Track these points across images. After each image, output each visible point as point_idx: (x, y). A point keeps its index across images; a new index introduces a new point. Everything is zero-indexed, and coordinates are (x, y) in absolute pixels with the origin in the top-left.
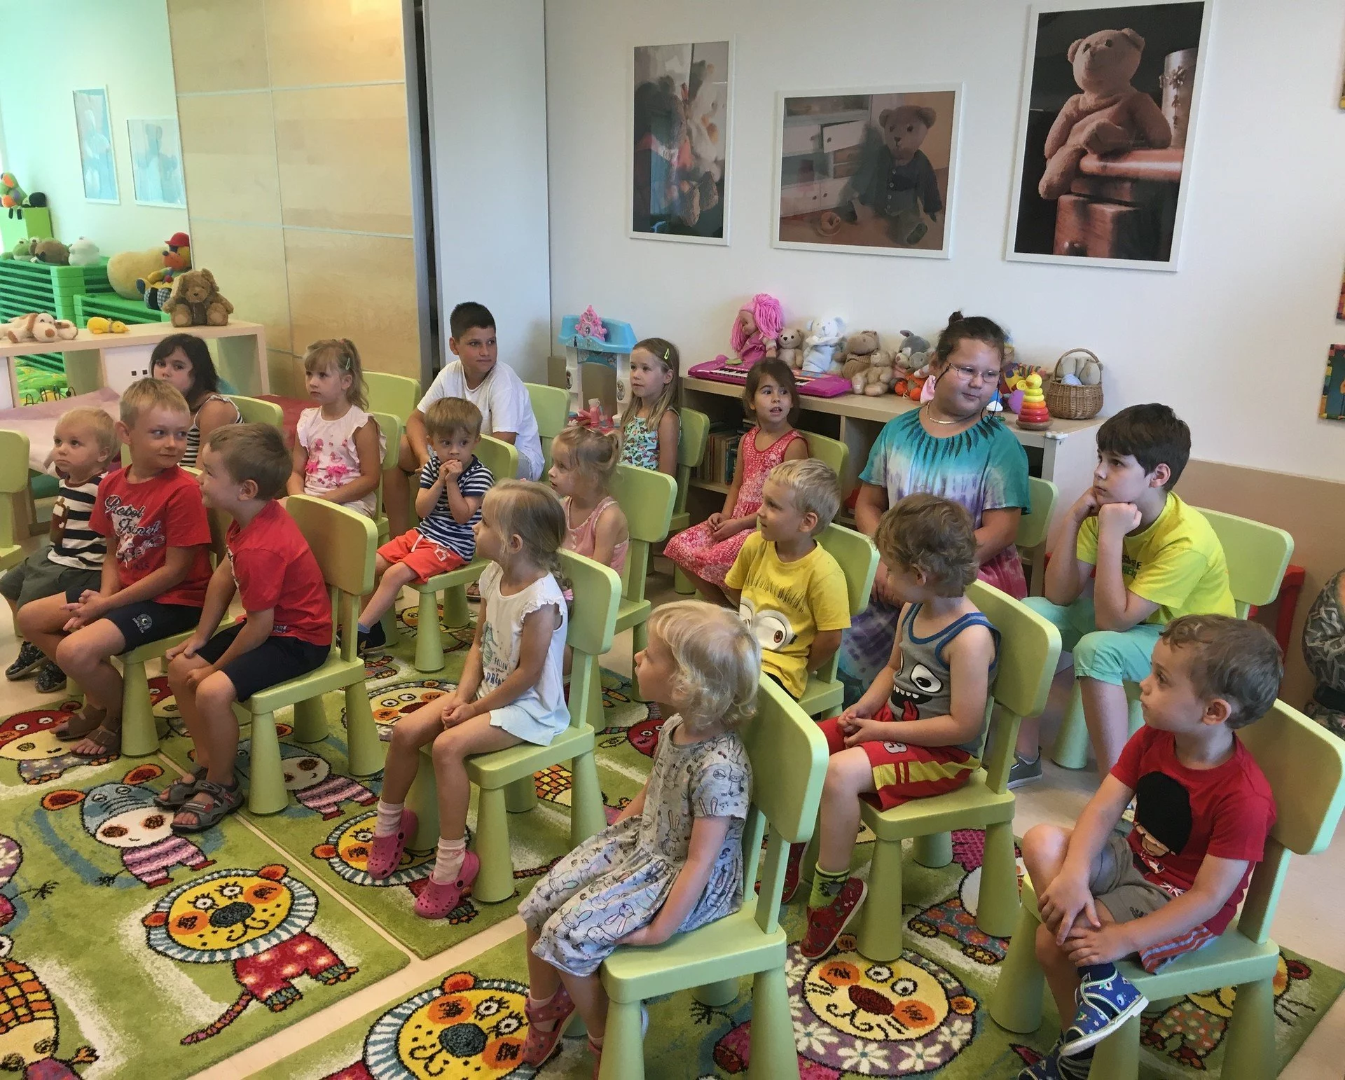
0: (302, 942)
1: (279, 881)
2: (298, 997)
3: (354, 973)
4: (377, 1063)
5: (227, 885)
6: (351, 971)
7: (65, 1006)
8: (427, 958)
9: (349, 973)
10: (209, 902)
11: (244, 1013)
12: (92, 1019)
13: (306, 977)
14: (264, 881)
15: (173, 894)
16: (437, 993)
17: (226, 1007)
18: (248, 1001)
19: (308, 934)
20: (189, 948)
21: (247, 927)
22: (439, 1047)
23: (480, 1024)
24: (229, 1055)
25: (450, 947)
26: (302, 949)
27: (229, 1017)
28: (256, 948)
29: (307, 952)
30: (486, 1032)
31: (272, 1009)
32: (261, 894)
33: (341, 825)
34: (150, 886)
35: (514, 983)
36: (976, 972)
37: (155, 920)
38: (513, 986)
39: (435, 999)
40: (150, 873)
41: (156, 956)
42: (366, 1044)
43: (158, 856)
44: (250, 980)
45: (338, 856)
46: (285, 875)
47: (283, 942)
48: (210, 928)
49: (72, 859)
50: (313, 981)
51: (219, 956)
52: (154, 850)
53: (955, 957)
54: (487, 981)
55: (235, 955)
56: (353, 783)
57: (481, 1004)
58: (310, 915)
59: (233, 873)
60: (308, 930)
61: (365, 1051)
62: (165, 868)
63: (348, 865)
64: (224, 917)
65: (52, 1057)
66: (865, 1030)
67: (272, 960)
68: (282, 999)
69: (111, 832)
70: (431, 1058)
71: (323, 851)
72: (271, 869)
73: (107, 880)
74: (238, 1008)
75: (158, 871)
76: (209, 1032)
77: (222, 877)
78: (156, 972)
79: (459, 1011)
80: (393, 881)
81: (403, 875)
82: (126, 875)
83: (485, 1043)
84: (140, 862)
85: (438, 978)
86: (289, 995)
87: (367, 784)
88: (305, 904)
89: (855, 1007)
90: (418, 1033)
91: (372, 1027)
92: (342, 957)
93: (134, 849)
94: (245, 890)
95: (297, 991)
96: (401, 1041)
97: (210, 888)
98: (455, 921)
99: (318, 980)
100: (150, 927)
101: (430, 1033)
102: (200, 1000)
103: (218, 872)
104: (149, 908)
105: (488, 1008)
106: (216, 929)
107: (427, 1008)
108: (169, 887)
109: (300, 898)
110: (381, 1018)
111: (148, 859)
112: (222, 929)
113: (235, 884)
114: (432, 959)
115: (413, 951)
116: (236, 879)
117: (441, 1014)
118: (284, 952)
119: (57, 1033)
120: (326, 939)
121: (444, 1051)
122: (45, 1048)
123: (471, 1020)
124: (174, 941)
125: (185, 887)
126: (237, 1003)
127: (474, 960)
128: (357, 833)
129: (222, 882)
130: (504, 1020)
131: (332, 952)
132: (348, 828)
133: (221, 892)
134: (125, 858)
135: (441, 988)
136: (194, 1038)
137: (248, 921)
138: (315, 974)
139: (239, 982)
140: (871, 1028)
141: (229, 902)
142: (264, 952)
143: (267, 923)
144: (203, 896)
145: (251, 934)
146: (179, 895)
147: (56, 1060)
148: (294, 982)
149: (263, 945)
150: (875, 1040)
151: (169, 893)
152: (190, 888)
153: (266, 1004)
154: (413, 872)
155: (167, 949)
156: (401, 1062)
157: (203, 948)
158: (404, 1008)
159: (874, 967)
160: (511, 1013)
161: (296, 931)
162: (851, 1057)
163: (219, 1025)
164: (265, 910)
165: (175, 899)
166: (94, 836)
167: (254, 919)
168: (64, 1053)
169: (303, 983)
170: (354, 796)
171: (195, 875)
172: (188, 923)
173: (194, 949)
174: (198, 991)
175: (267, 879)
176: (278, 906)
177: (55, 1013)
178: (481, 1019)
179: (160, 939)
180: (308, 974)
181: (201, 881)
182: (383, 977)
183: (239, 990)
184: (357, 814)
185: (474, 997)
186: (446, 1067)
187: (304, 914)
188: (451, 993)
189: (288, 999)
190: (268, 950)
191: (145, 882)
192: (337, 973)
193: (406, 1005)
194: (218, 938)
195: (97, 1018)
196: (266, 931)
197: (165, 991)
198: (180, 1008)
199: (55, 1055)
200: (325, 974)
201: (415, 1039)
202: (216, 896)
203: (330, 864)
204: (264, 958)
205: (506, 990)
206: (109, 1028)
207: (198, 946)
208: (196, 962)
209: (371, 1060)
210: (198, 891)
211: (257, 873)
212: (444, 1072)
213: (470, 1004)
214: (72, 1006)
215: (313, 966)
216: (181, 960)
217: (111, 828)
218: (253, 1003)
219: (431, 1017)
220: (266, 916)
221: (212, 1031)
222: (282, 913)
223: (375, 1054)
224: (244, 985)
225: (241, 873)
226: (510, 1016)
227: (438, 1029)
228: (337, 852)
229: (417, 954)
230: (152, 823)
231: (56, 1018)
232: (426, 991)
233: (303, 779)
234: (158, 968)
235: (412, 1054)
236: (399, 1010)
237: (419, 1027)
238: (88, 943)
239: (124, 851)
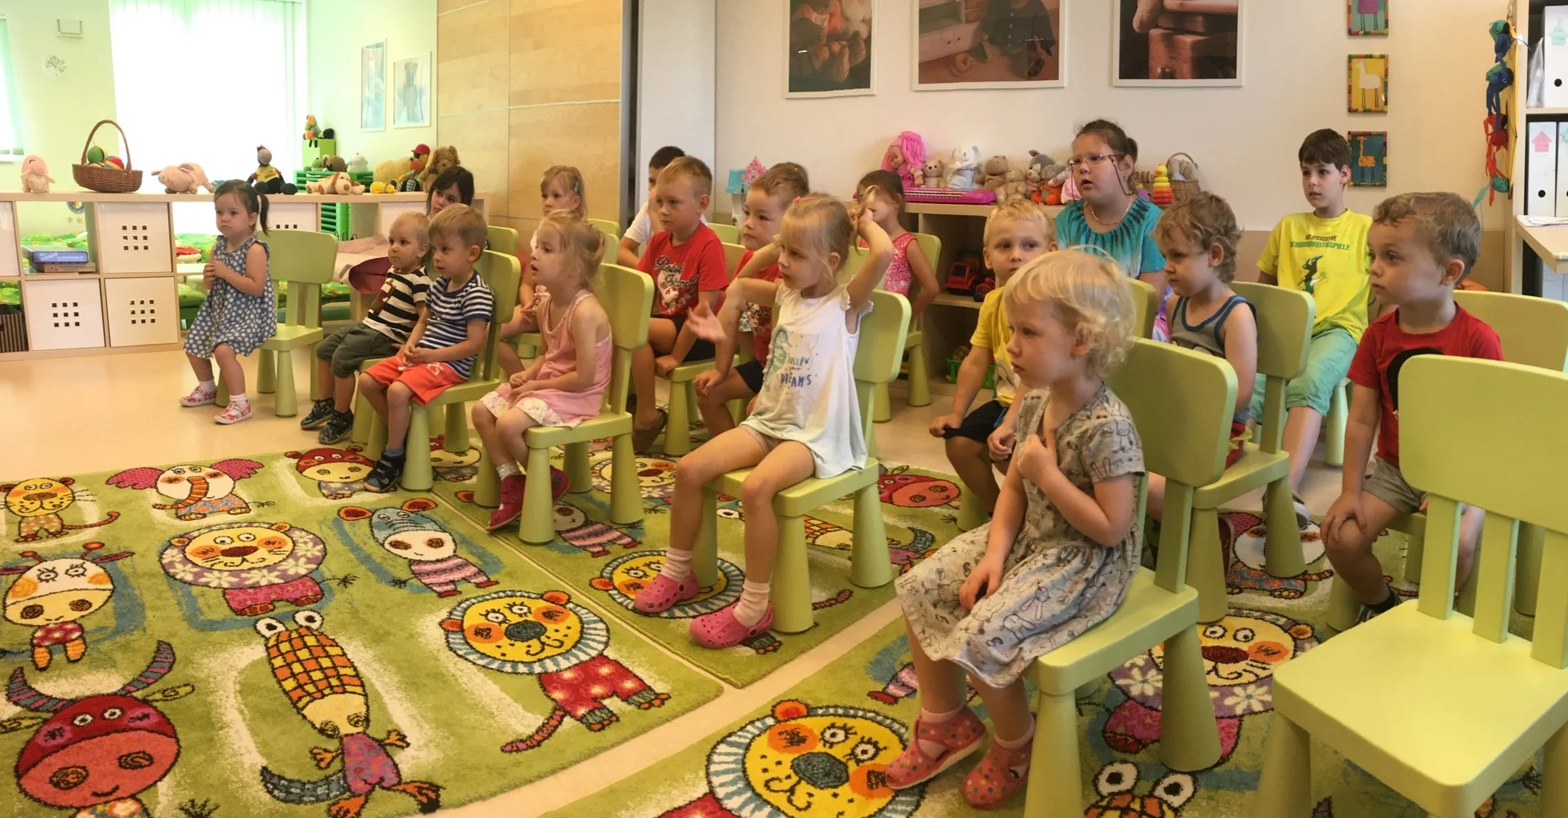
0: (603, 664)
1: (564, 606)
2: (614, 718)
3: (667, 699)
4: (729, 796)
5: (514, 604)
6: (662, 697)
7: (372, 685)
8: (743, 687)
9: (662, 699)
10: (501, 618)
11: (560, 729)
12: (402, 705)
13: (615, 699)
14: (549, 604)
15: (464, 605)
16: (770, 721)
17: (539, 720)
18: (562, 717)
19: (606, 657)
20: (489, 657)
21: (543, 644)
22: (795, 779)
23: (831, 752)
24: (553, 772)
25: (764, 676)
26: (605, 670)
27: (547, 731)
28: (557, 664)
29: (610, 675)
30: (844, 760)
31: (590, 727)
32: (549, 615)
33: (611, 562)
34: (441, 595)
35: (851, 708)
36: (1291, 605)
37: (453, 625)
38: (852, 712)
39: (770, 727)
40: (440, 585)
41: (457, 659)
42: (708, 775)
43: (444, 571)
44: (558, 695)
45: (615, 588)
46: (569, 601)
47: (582, 663)
48: (505, 641)
49: (366, 560)
50: (624, 704)
51: (522, 668)
52: (439, 566)
53: (1268, 602)
54: (821, 708)
55: (537, 669)
56: (610, 529)
57: (824, 731)
58: (604, 639)
59: (519, 594)
60: (605, 653)
61: (710, 783)
62: (452, 582)
63: (628, 598)
64: (518, 632)
65: (364, 733)
66: (1237, 678)
67: (576, 679)
68: (598, 719)
69: (396, 544)
70: (792, 791)
71: (601, 583)
72: (555, 593)
73: (399, 583)
74: (553, 722)
75: (447, 584)
76: (528, 742)
77: (508, 596)
78: (460, 673)
79: (803, 740)
80: (677, 613)
81: (687, 609)
82: (414, 581)
83: (847, 772)
84: (428, 574)
85: (764, 707)
86: (603, 715)
87: (624, 531)
88: (595, 629)
89: (1213, 664)
90: (764, 763)
91: (709, 757)
92: (649, 682)
93: (419, 562)
94: (533, 610)
95: (611, 712)
96: (749, 772)
97: (500, 604)
98: (762, 651)
99: (629, 704)
100: (448, 631)
101: (779, 763)
102: (512, 708)
103: (504, 592)
104: (444, 614)
105: (833, 735)
106: (512, 642)
107: (765, 737)
108: (459, 598)
109: (588, 623)
110: (715, 747)
111: (435, 572)
112: (518, 644)
113: (522, 604)
114: (748, 689)
115: (724, 680)
116: (522, 599)
117: (784, 743)
118: (587, 670)
119: (368, 710)
120: (626, 664)
121: (803, 782)
122: (357, 722)
123: (819, 748)
124: (471, 647)
125: (473, 601)
126: (551, 717)
127: (796, 688)
128: (629, 570)
129: (510, 601)
130: (857, 746)
131: (636, 676)
132: (618, 566)
133: (510, 609)
134: (413, 568)
135: (773, 715)
136: (515, 747)
137: (543, 638)
138: (626, 697)
139: (549, 697)
140: (1240, 675)
141: (521, 619)
142: (566, 669)
143: (562, 643)
144: (494, 611)
145: (549, 651)
146: (469, 607)
147: (368, 736)
148: (606, 702)
149: (564, 664)
150: (1250, 683)
151: (460, 604)
152: (479, 602)
153: (582, 722)
154: (697, 607)
155: (466, 654)
156: (759, 796)
157: (503, 658)
158: (740, 737)
159: (1207, 629)
160: (863, 738)
161: (594, 653)
162: (1238, 703)
163: (537, 738)
164: (557, 631)
165: (466, 609)
166: (383, 545)
167: (549, 638)
168: (376, 731)
169: (614, 704)
170: (616, 539)
171: (481, 592)
172: (483, 633)
173: (495, 658)
174: (508, 699)
175: (553, 603)
176: (569, 628)
177: (364, 691)
178: (831, 747)
179: (459, 644)
180: (618, 696)
181: (488, 597)
182: (699, 705)
183: (550, 705)
184: (622, 554)
185: (813, 725)
186: (811, 800)
187: (598, 638)
188: (786, 721)
189: (605, 720)
190: (570, 668)
191: (436, 592)
192: (647, 698)
193: (740, 733)
194: (518, 651)
195: (405, 705)
196: (562, 650)
197: (472, 693)
198: (492, 713)
199: (368, 732)
200: (635, 698)
201: (765, 770)
202: (507, 612)
203: (610, 595)
204: (568, 675)
205: (846, 715)
206: (418, 717)
207: (499, 656)
208: (499, 670)
209: (720, 793)
210: (489, 605)
211: (541, 597)
212: (813, 806)
213: (811, 731)
214: (378, 686)
215: (620, 689)
216: (484, 666)
217: (397, 542)
218: (567, 719)
219: (773, 744)
220: (559, 636)
221: (532, 742)
222: (574, 635)
223: (722, 785)
224: (553, 700)
225: (526, 594)
226: (862, 741)
227: (788, 758)
228: (613, 585)
229: (731, 683)
230: (436, 543)
231: (366, 696)
232: (758, 720)
233: (565, 522)
234: (462, 671)
235: (767, 785)
236: (733, 739)
237: (763, 757)
238: (388, 634)
239: (411, 562)
